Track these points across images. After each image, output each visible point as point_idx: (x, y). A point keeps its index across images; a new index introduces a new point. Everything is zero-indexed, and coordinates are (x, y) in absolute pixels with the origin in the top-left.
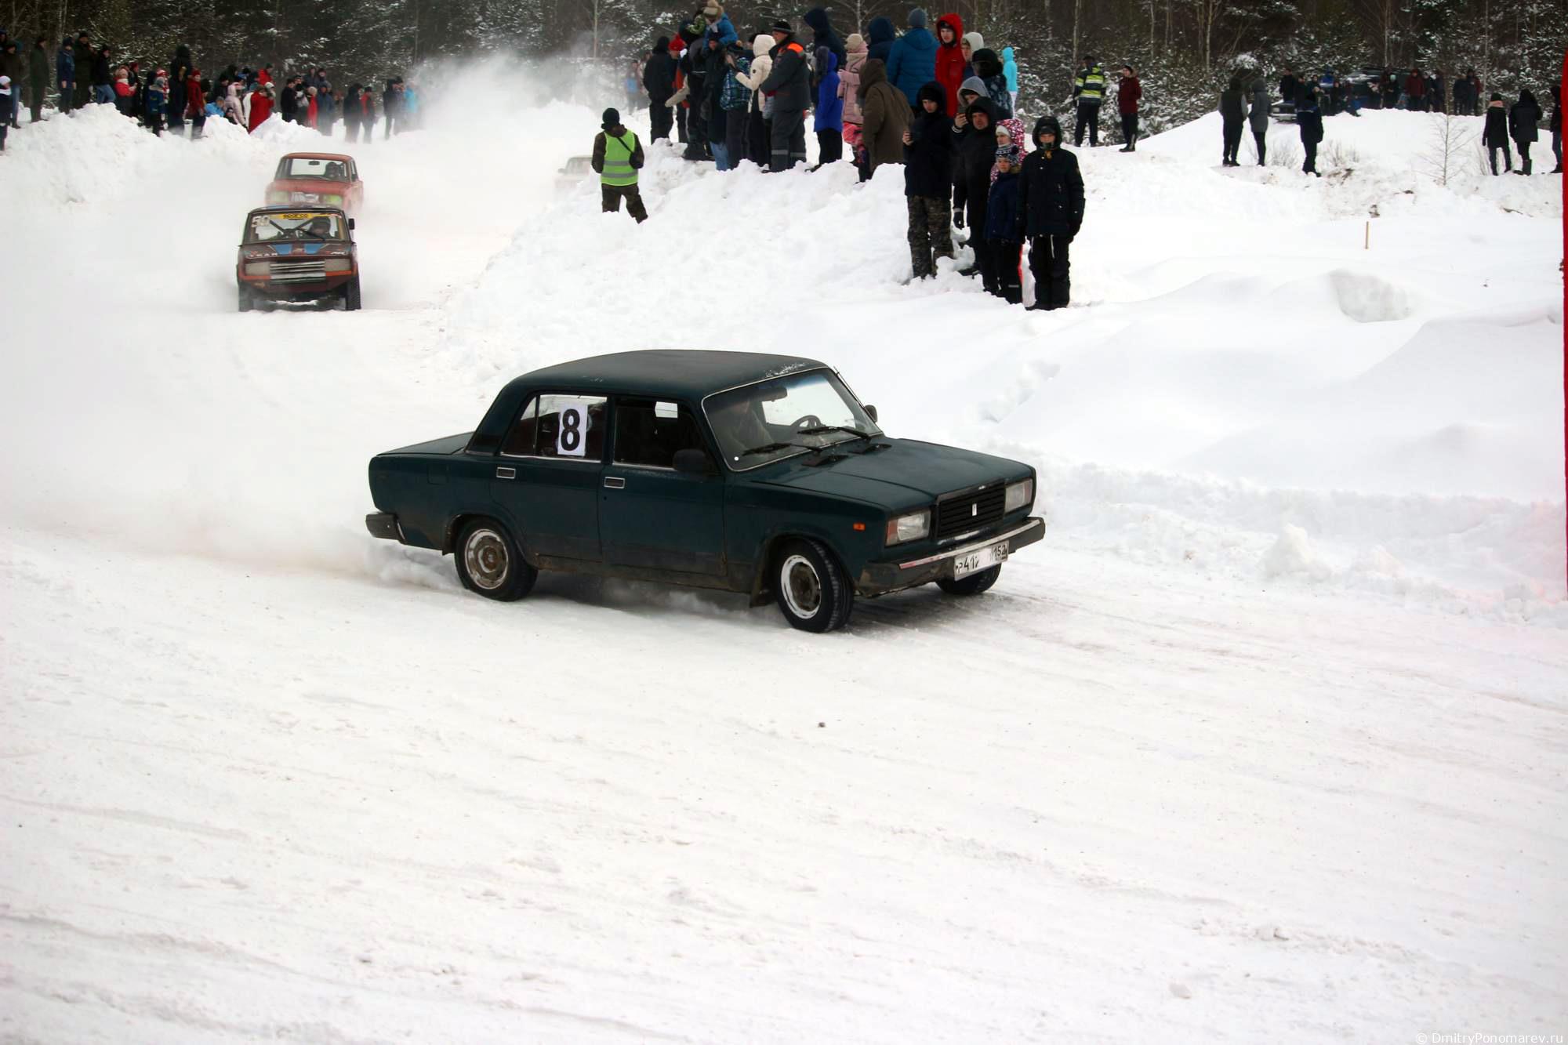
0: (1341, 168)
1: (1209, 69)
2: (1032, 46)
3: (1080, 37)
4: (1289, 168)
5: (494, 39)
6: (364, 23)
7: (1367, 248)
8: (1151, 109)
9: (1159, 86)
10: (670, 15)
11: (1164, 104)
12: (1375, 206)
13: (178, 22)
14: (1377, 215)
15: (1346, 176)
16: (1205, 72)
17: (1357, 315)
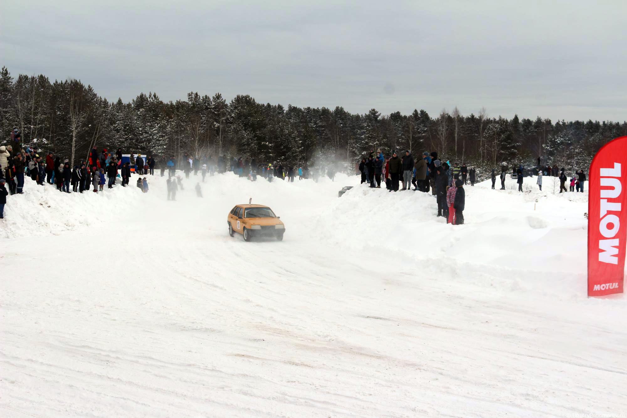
0: (528, 190)
1: (495, 166)
2: (452, 160)
3: (464, 158)
4: (515, 190)
5: (324, 158)
6: (293, 153)
7: (535, 209)
8: (481, 175)
9: (483, 170)
10: (365, 152)
11: (484, 174)
12: (537, 200)
13: (248, 152)
14: (537, 202)
15: (529, 192)
16: (494, 166)
17: (534, 227)
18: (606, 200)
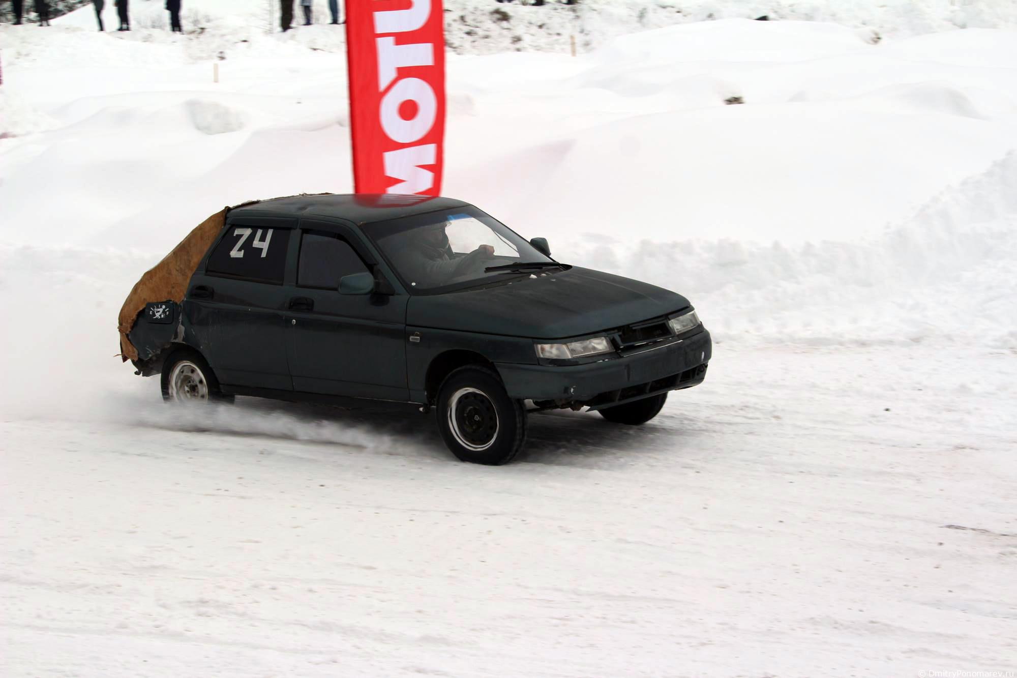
0: (197, 27)
4: (159, 29)
7: (216, 82)
12: (221, 53)
14: (222, 58)
15: (200, 33)
17: (206, 129)
18: (391, 39)
